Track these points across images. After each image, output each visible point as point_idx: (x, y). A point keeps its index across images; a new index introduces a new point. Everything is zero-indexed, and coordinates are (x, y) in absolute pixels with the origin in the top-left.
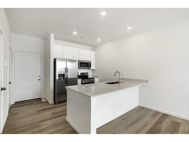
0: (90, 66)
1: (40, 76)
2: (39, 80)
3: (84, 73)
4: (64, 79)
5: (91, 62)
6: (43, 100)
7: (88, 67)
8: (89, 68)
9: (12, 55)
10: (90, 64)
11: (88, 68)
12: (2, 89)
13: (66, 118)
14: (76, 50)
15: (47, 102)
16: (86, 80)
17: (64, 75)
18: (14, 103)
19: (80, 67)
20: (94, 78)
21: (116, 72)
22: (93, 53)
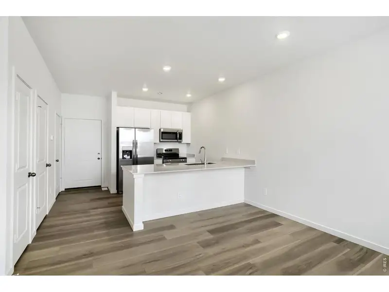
0: (181, 138)
1: (100, 153)
2: (99, 159)
3: (171, 150)
4: (131, 158)
5: (182, 130)
6: (103, 189)
7: (176, 139)
8: (179, 141)
9: (61, 124)
10: (181, 135)
11: (176, 141)
12: (47, 165)
13: (121, 208)
14: (155, 113)
15: (108, 191)
16: (170, 160)
17: (131, 152)
18: (64, 190)
19: (162, 139)
20: (186, 158)
21: (201, 148)
22: (188, 115)
